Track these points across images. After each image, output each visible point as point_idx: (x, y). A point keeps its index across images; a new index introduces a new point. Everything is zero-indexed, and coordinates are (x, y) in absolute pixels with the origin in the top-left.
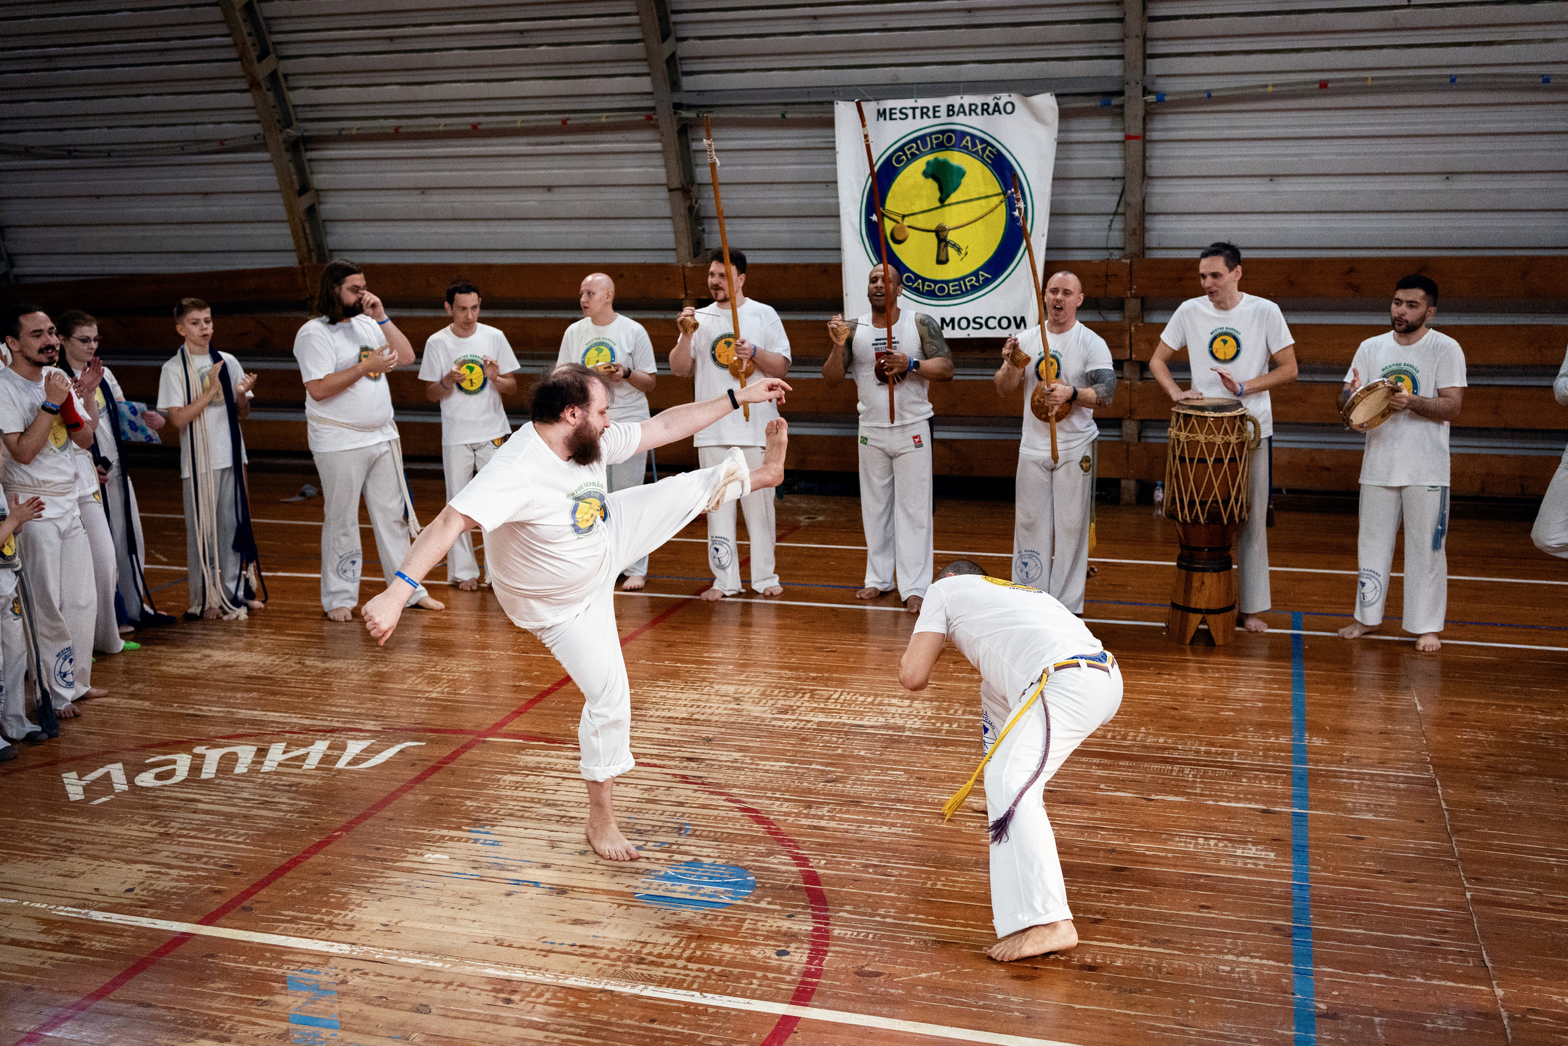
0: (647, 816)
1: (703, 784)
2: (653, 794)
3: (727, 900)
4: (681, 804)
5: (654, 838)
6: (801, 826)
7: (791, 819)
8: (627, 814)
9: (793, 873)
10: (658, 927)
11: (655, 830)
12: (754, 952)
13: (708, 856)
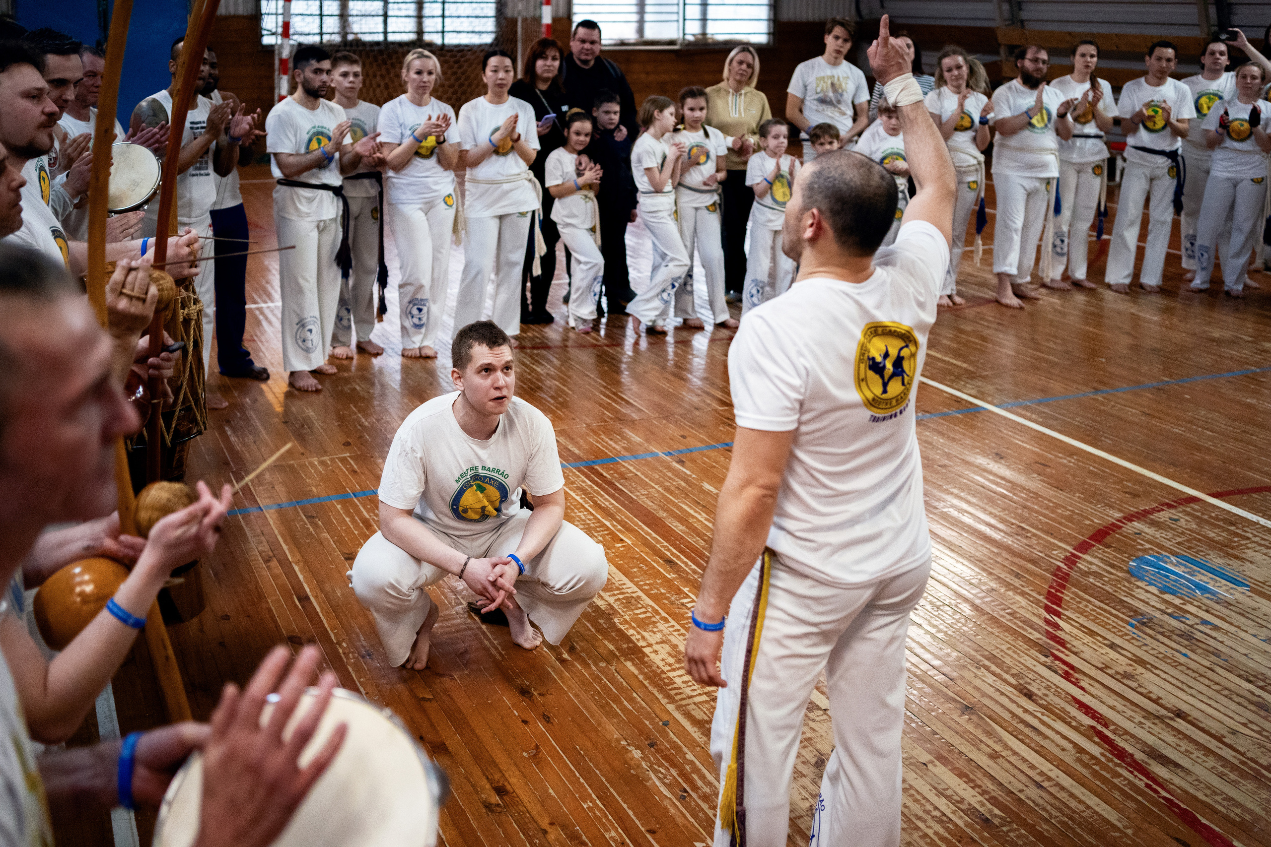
0: (1163, 649)
1: (1057, 658)
2: (1129, 669)
3: (1173, 559)
4: (1113, 646)
5: (1182, 626)
6: (1028, 581)
7: (1026, 590)
8: (1183, 660)
9: (1092, 556)
10: (1251, 562)
11: (1169, 634)
12: (1194, 526)
13: (1147, 591)
